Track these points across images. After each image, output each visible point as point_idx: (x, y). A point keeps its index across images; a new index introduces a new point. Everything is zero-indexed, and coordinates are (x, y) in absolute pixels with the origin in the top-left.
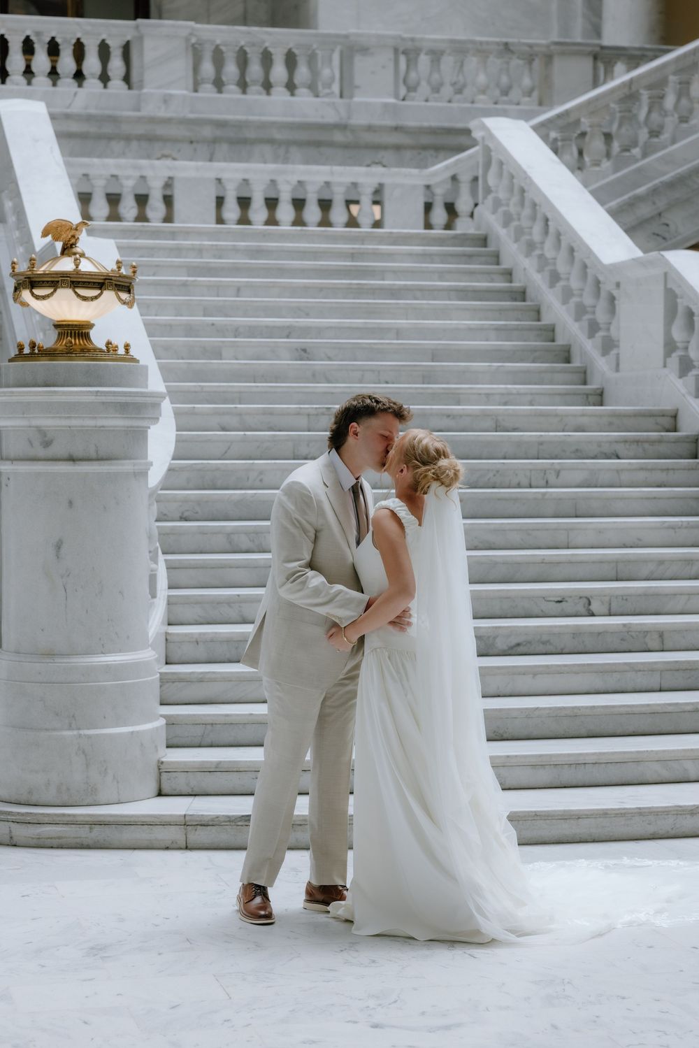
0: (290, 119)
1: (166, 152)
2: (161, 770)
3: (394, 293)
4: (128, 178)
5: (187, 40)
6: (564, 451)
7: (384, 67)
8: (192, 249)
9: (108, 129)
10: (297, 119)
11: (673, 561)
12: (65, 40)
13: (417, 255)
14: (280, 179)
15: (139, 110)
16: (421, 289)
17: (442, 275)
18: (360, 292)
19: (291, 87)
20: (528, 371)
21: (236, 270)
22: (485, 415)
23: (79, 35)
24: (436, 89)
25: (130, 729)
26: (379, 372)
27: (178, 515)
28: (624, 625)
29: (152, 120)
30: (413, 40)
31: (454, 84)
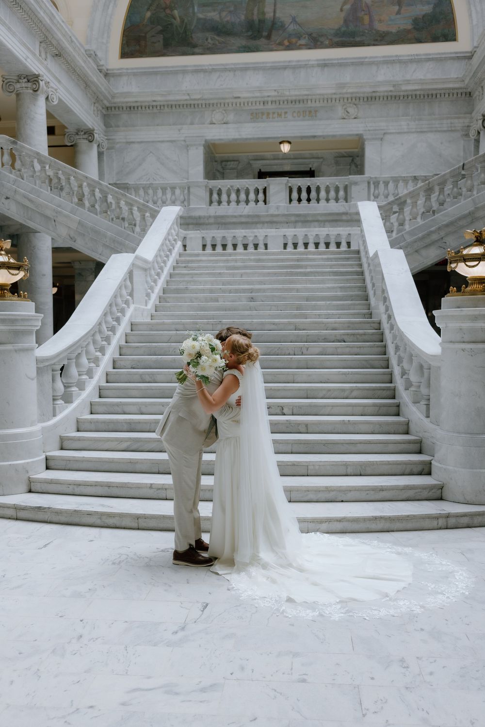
0: (325, 212)
1: (277, 227)
2: (30, 481)
3: (306, 274)
4: (250, 237)
5: (286, 184)
6: (319, 339)
7: (363, 189)
8: (233, 260)
9: (256, 220)
10: (328, 212)
11: (334, 390)
12: (242, 188)
13: (325, 259)
14: (309, 234)
15: (268, 212)
16: (317, 272)
17: (331, 266)
18: (292, 274)
19: (328, 200)
20: (343, 305)
21: (245, 267)
22: (290, 323)
23: (247, 186)
24: (387, 197)
25: (10, 463)
26: (278, 306)
27: (130, 366)
28: (287, 421)
29: (272, 215)
30: (376, 178)
31: (393, 194)
